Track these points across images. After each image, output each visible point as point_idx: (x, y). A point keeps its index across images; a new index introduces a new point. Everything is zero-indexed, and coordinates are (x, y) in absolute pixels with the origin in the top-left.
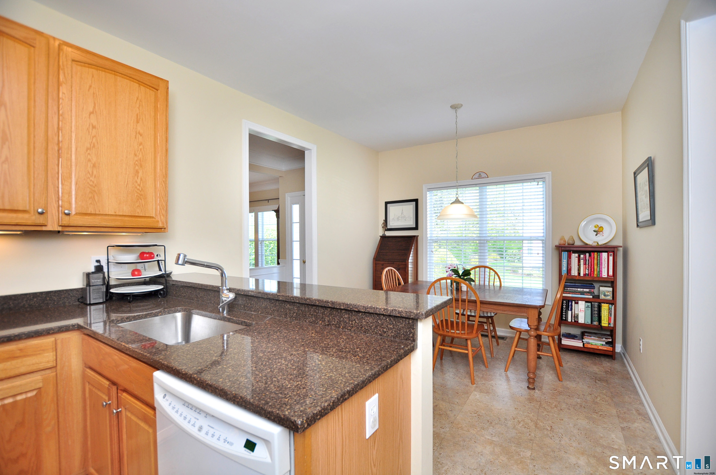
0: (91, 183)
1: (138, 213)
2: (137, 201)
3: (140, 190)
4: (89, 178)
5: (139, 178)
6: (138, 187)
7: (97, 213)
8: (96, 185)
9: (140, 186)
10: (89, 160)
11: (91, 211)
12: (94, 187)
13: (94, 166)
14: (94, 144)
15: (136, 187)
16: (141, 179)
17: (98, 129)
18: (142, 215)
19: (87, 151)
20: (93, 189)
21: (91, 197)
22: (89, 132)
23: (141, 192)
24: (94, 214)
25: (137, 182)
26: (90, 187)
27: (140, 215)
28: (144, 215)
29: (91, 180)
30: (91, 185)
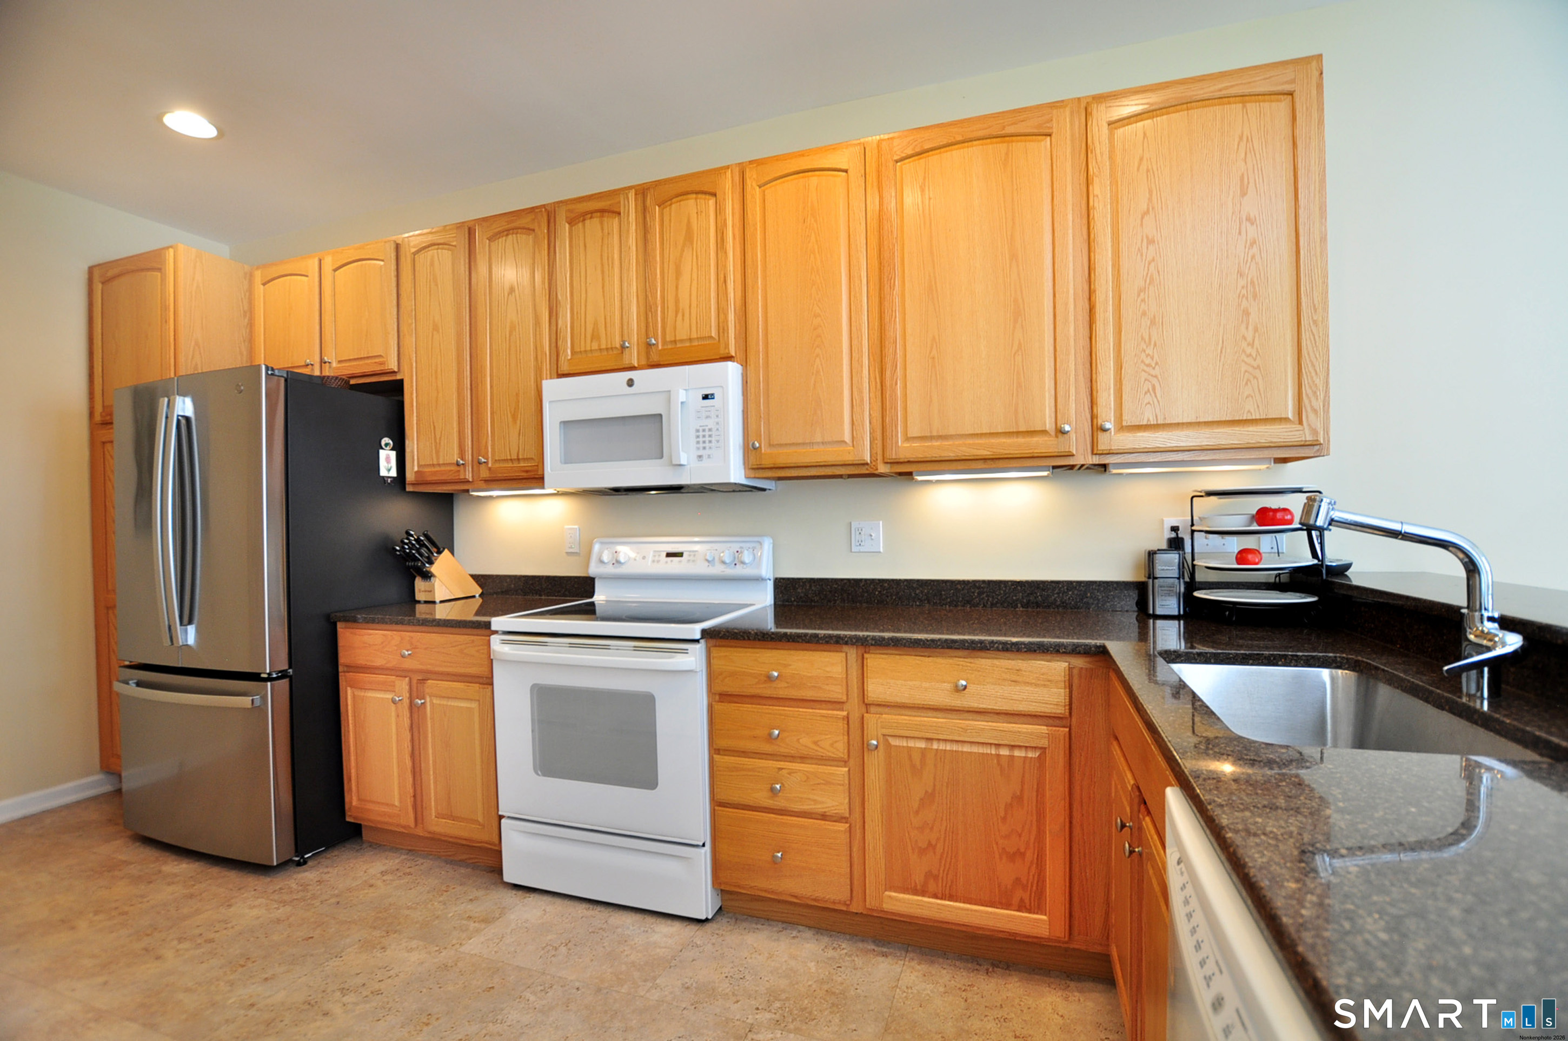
0: (1148, 361)
1: (1249, 411)
2: (1246, 384)
3: (1254, 356)
4: (1145, 351)
5: (1250, 328)
6: (1249, 350)
7: (1159, 422)
8: (1157, 364)
9: (1253, 347)
10: (1144, 314)
11: (1148, 420)
12: (1154, 368)
13: (1153, 322)
14: (1152, 276)
15: (1244, 351)
16: (1256, 330)
17: (1158, 244)
18: (1258, 417)
19: (1139, 295)
20: (1153, 372)
21: (1149, 390)
22: (1142, 255)
23: (1255, 360)
24: (1154, 425)
25: (1244, 338)
26: (1145, 368)
27: (1254, 417)
28: (1264, 417)
29: (1148, 355)
30: (1148, 365)
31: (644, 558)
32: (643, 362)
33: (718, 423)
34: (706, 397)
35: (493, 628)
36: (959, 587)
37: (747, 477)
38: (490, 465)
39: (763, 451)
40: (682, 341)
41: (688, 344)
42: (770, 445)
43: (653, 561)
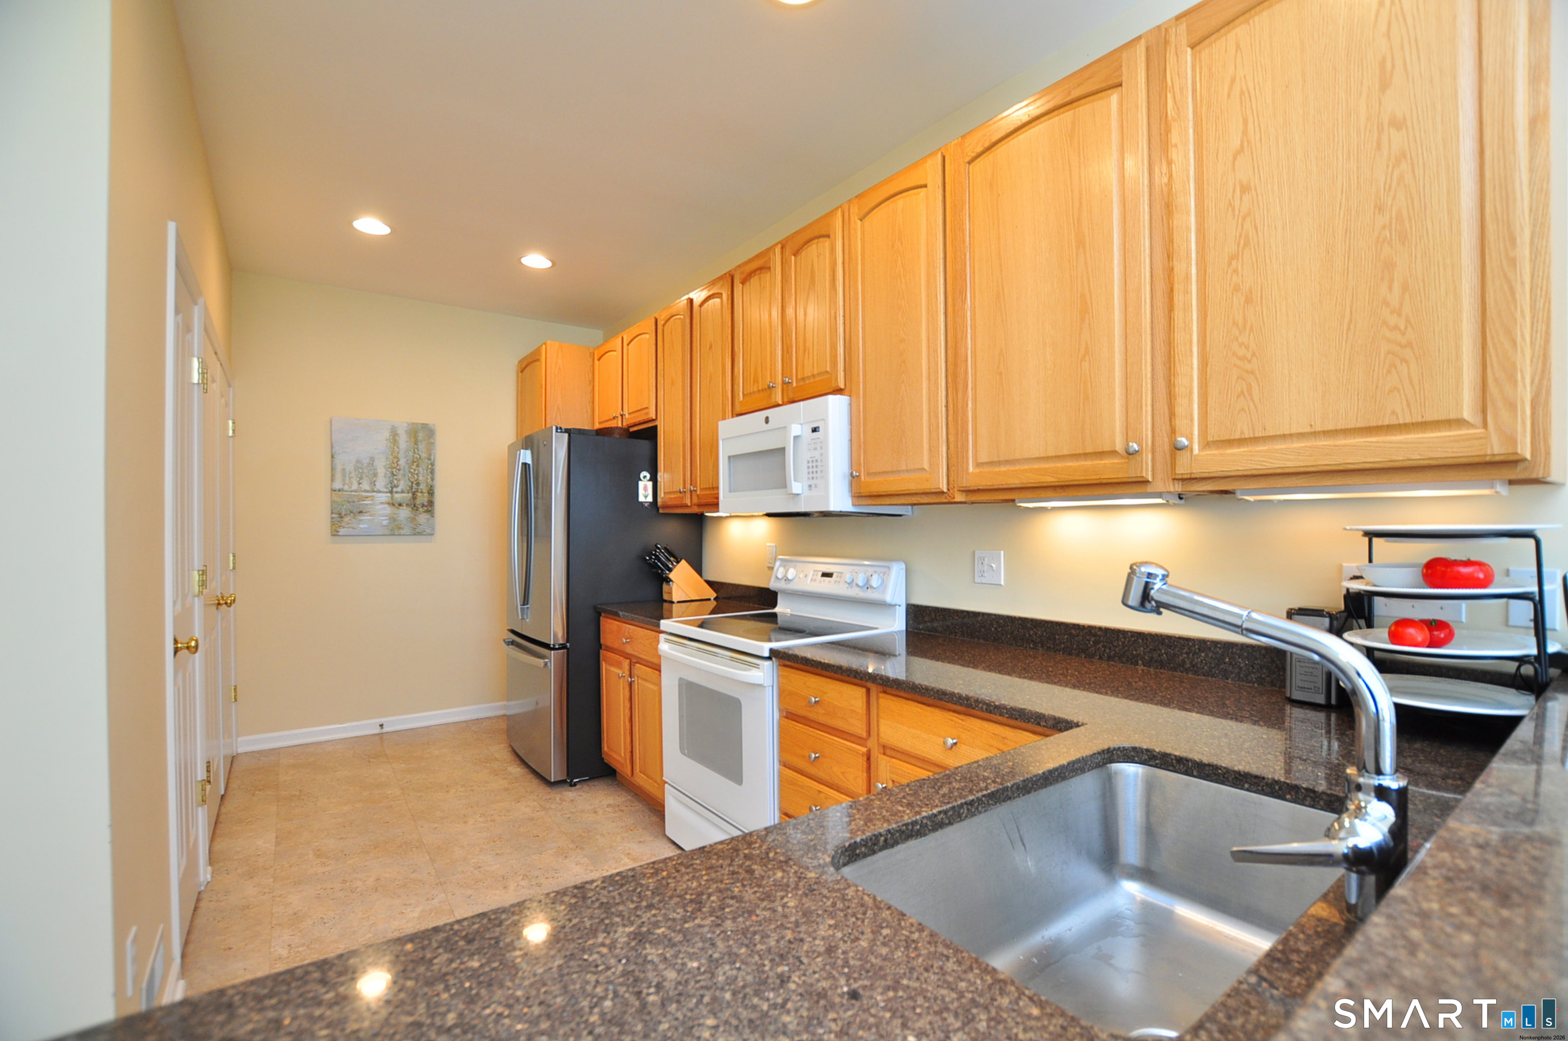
0: (1242, 352)
1: (1393, 412)
2: (1389, 372)
3: (1402, 328)
4: (1237, 339)
5: (1396, 286)
6: (1393, 320)
7: (1257, 435)
8: (1254, 355)
9: (1400, 315)
10: (1237, 289)
11: (1242, 432)
12: (1249, 362)
13: (1249, 300)
14: (1247, 237)
15: (1385, 323)
16: (1405, 288)
17: (1256, 190)
18: (1408, 420)
19: (1230, 264)
20: (1248, 367)
21: (1242, 392)
22: (1233, 210)
23: (1403, 334)
24: (1250, 439)
25: (1386, 303)
26: (1238, 362)
27: (1401, 421)
28: (1420, 420)
29: (1241, 345)
30: (1243, 358)
31: (806, 576)
32: (786, 400)
33: (821, 455)
34: (815, 430)
35: (662, 628)
36: (1073, 632)
37: (854, 505)
38: (698, 492)
39: (863, 479)
40: (808, 377)
41: (812, 380)
42: (868, 474)
43: (812, 580)
